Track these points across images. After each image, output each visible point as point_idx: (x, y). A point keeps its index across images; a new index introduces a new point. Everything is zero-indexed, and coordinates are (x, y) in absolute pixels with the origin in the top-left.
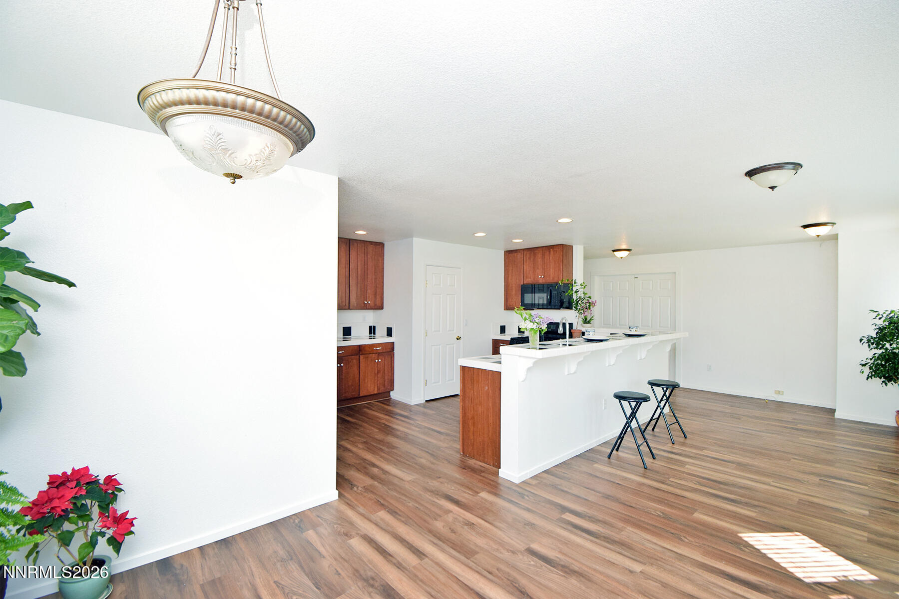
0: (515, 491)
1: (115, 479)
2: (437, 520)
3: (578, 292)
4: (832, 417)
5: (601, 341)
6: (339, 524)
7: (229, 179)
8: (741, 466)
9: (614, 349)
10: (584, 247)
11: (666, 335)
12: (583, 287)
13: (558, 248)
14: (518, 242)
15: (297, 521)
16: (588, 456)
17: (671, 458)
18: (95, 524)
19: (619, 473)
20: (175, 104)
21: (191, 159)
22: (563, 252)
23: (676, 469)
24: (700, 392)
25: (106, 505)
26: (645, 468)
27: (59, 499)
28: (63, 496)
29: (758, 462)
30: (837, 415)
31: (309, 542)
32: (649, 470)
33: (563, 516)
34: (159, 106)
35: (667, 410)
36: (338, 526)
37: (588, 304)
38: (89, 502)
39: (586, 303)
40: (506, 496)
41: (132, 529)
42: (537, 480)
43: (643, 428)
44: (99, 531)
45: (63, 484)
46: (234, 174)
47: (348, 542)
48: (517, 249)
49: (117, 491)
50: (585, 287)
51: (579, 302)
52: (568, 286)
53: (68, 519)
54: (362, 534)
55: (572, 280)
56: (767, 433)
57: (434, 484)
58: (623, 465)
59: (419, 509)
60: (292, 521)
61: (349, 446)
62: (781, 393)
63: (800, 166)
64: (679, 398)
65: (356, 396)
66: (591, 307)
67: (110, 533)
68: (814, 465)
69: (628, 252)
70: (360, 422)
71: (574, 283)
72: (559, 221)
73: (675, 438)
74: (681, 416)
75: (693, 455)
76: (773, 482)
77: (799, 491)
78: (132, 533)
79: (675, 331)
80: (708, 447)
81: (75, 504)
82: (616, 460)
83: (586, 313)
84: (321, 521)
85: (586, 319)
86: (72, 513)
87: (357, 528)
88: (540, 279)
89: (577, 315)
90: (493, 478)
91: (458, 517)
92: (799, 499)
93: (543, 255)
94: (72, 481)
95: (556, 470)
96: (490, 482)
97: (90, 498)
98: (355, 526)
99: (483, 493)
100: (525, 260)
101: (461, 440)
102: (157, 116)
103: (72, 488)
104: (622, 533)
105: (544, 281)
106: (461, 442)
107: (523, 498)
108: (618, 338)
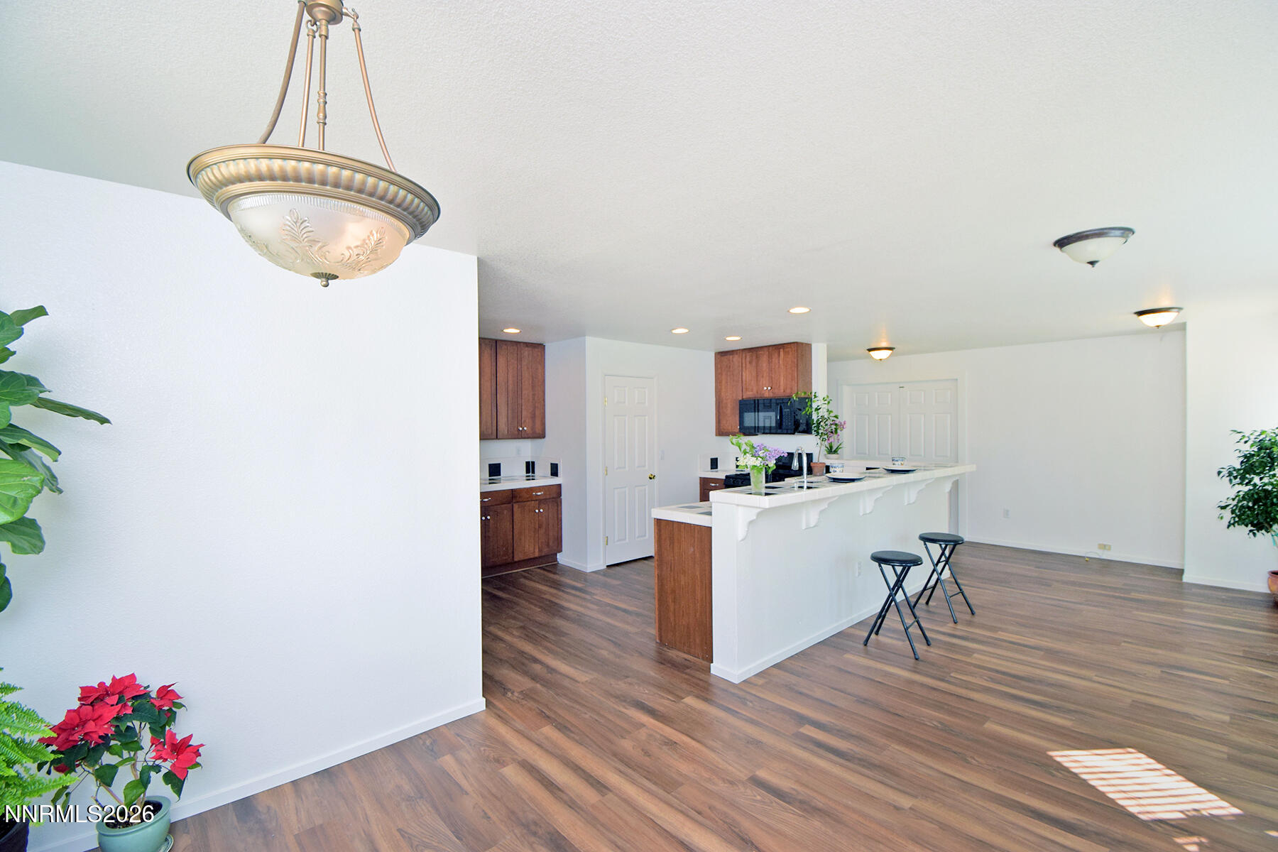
0: (733, 694)
1: (173, 691)
2: (625, 738)
3: (819, 409)
4: (1179, 581)
5: (853, 480)
6: (488, 746)
7: (320, 280)
8: (1051, 654)
9: (872, 491)
10: (828, 346)
11: (946, 469)
12: (826, 402)
13: (791, 347)
14: (734, 340)
15: (428, 743)
16: (836, 642)
17: (954, 644)
18: (147, 754)
19: (879, 666)
20: (240, 179)
21: (264, 255)
22: (797, 352)
23: (957, 660)
24: (992, 547)
25: (161, 727)
26: (917, 659)
27: (94, 721)
28: (100, 716)
29: (1076, 648)
30: (1186, 578)
31: (445, 773)
32: (922, 661)
33: (801, 730)
34: (218, 183)
35: (946, 574)
36: (486, 748)
37: (833, 427)
38: (137, 723)
39: (831, 424)
40: (721, 702)
41: (198, 760)
42: (764, 678)
43: (913, 600)
44: (151, 764)
45: (100, 699)
46: (326, 274)
47: (500, 771)
48: (734, 349)
49: (176, 707)
50: (829, 402)
51: (822, 424)
52: (806, 401)
53: (109, 749)
54: (520, 759)
55: (811, 393)
56: (1088, 605)
57: (621, 686)
58: (886, 655)
59: (600, 723)
60: (421, 742)
61: (500, 633)
62: (1107, 548)
63: (1131, 231)
64: (962, 556)
65: (509, 560)
66: (839, 431)
67: (167, 766)
68: (1153, 650)
69: (890, 352)
70: (515, 598)
71: (813, 397)
72: (792, 311)
73: (957, 615)
74: (966, 582)
75: (985, 639)
76: (1096, 676)
77: (1132, 688)
78: (198, 764)
79: (957, 462)
80: (1004, 626)
81: (117, 727)
82: (876, 648)
83: (831, 440)
84: (462, 741)
85: (831, 447)
86: (114, 739)
87: (514, 751)
88: (767, 391)
89: (819, 441)
90: (702, 676)
91: (655, 734)
92: (1133, 701)
93: (770, 357)
94: (113, 695)
95: (791, 663)
96: (699, 682)
97: (139, 718)
98: (510, 748)
99: (689, 697)
100: (744, 365)
101: (657, 621)
102: (215, 197)
103: (112, 705)
104: (885, 752)
105: (771, 395)
106: (657, 625)
107: (745, 704)
108: (877, 475)
